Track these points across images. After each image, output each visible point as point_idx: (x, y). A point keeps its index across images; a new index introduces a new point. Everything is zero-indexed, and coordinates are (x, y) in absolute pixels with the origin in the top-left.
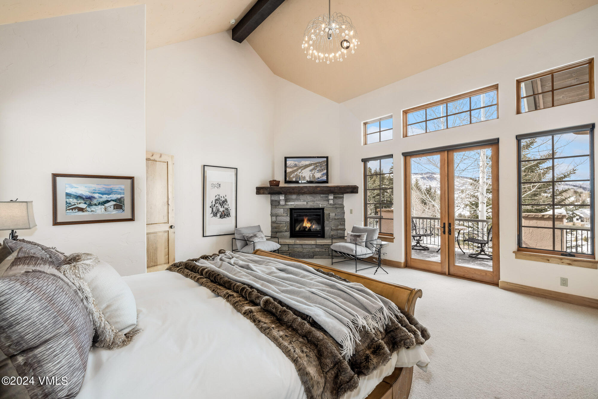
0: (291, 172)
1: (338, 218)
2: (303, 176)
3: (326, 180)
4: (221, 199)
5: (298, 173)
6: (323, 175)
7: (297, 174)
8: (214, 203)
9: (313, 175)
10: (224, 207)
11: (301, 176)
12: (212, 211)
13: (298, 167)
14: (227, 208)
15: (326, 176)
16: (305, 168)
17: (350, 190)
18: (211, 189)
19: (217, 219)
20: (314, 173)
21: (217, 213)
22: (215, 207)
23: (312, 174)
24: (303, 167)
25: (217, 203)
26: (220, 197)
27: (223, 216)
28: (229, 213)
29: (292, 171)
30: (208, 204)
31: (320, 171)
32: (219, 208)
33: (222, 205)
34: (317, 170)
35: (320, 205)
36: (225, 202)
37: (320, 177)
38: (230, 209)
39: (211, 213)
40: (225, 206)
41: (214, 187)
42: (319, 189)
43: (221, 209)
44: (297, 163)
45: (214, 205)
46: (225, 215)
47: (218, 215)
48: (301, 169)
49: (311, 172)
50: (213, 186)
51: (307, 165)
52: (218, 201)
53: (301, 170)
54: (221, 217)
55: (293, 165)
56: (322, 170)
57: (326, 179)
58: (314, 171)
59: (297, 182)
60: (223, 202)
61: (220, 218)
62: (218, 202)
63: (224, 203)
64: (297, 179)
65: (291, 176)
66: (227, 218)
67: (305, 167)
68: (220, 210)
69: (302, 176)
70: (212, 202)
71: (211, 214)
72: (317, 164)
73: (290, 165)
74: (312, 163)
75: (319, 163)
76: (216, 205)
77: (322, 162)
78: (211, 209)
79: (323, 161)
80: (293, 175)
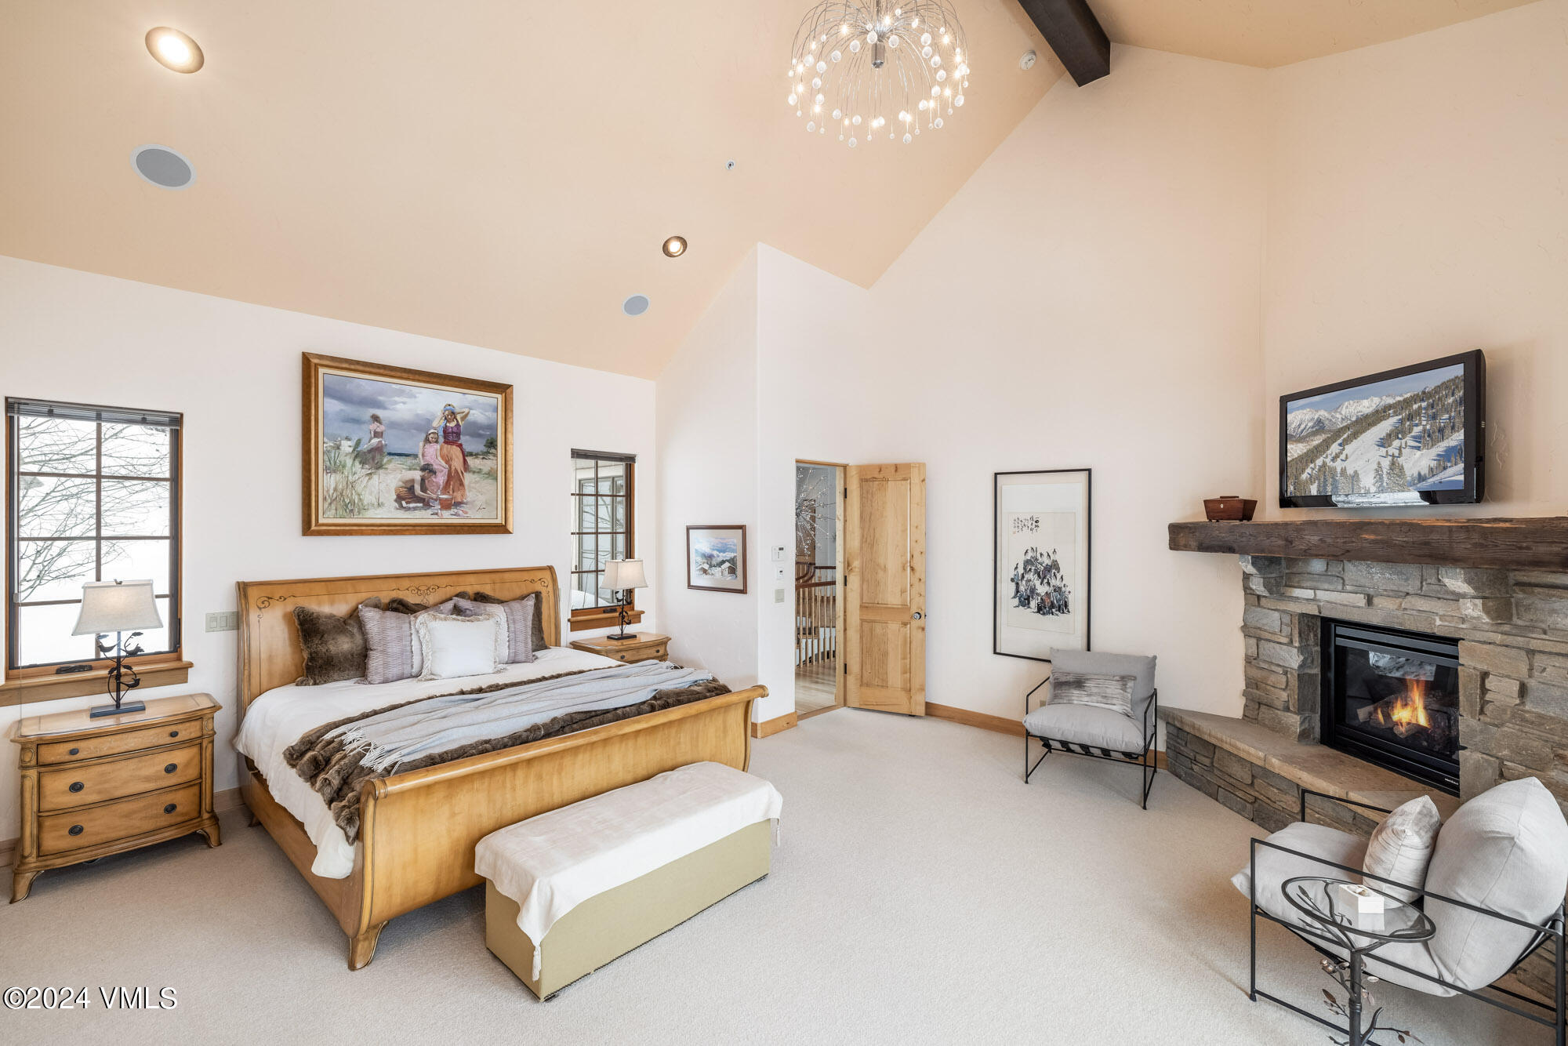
0: (1301, 458)
1: (1540, 716)
2: (1350, 472)
3: (1461, 487)
4: (1040, 560)
5: (1328, 461)
6: (1445, 459)
7: (1324, 464)
8: (1021, 570)
9: (1393, 463)
10: (1048, 583)
11: (1339, 470)
12: (1017, 591)
13: (1330, 431)
14: (1060, 588)
15: (1462, 466)
16: (1355, 435)
17: (1556, 549)
18: (1014, 533)
19: (1029, 614)
20: (1396, 453)
21: (1029, 596)
22: (1024, 582)
23: (1390, 458)
24: (1347, 428)
25: (1030, 570)
26: (1039, 555)
27: (1045, 608)
28: (1066, 602)
29: (1306, 454)
30: (1007, 573)
31: (1427, 439)
32: (1035, 586)
33: (1045, 577)
34: (1415, 438)
35: (1438, 622)
36: (1053, 571)
37: (1431, 470)
38: (1068, 589)
39: (1013, 594)
40: (1053, 581)
41: (1020, 527)
42: (1372, 537)
43: (1042, 590)
44: (1323, 414)
45: (1023, 574)
46: (1055, 605)
47: (1033, 604)
48: (1340, 441)
49: (1383, 451)
50: (1019, 524)
51: (1366, 417)
52: (1032, 564)
53: (1340, 445)
54: (1040, 609)
55: (1310, 424)
56: (1441, 430)
57: (1462, 478)
58: (1396, 443)
59: (1324, 501)
60: (1048, 569)
61: (1039, 612)
62: (1033, 568)
63: (1049, 571)
64: (1325, 486)
65: (1304, 476)
66: (1057, 615)
67: (1357, 427)
68: (1038, 592)
69: (1344, 471)
70: (1016, 568)
71: (1014, 597)
72: (1415, 407)
73: (1300, 425)
74: (1391, 401)
75: (1424, 396)
76: (1027, 576)
77: (1438, 389)
78: (1013, 585)
79: (1445, 385)
80: (1309, 470)
